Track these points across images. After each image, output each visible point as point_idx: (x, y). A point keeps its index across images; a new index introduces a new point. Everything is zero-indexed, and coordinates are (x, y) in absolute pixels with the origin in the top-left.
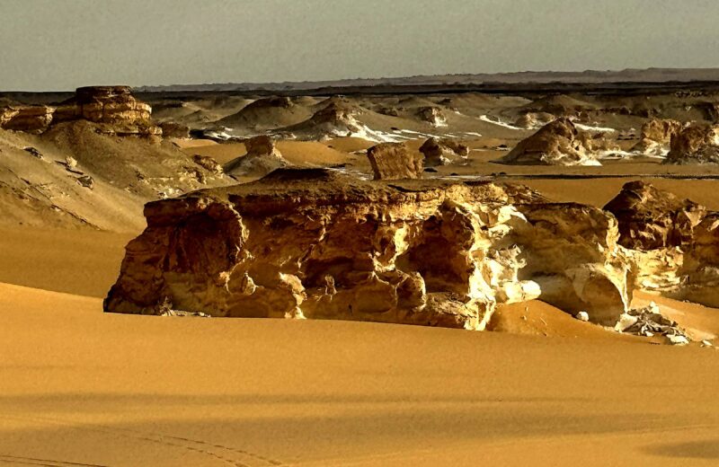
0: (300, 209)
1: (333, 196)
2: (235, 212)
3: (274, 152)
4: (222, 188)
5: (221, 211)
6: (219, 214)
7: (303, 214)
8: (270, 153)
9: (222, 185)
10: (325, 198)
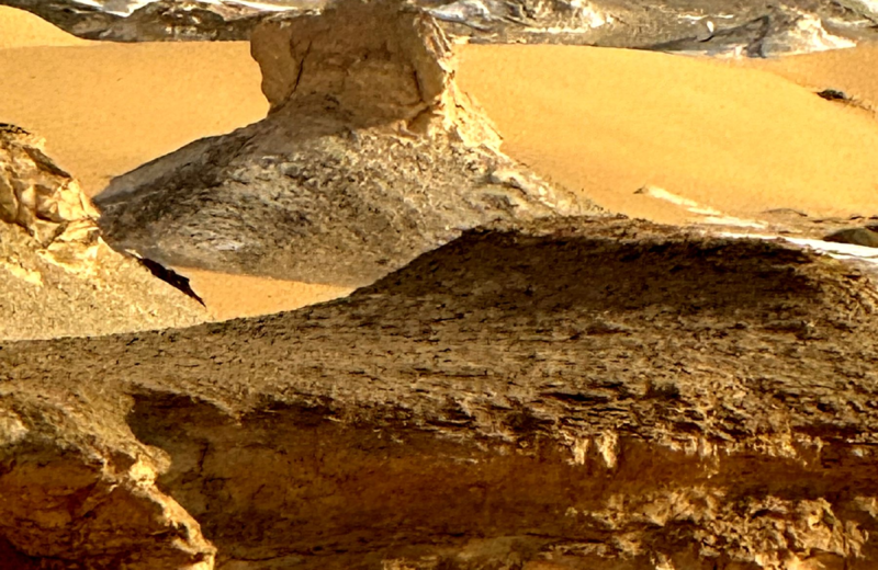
0: (612, 512)
1: (837, 437)
2: (173, 511)
3: (448, 117)
4: (89, 347)
5: (72, 502)
6: (59, 520)
7: (629, 545)
8: (418, 122)
9: (89, 326)
10: (787, 449)
